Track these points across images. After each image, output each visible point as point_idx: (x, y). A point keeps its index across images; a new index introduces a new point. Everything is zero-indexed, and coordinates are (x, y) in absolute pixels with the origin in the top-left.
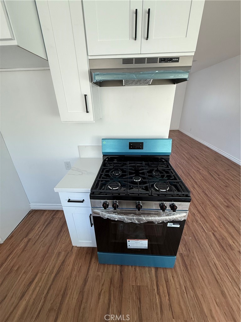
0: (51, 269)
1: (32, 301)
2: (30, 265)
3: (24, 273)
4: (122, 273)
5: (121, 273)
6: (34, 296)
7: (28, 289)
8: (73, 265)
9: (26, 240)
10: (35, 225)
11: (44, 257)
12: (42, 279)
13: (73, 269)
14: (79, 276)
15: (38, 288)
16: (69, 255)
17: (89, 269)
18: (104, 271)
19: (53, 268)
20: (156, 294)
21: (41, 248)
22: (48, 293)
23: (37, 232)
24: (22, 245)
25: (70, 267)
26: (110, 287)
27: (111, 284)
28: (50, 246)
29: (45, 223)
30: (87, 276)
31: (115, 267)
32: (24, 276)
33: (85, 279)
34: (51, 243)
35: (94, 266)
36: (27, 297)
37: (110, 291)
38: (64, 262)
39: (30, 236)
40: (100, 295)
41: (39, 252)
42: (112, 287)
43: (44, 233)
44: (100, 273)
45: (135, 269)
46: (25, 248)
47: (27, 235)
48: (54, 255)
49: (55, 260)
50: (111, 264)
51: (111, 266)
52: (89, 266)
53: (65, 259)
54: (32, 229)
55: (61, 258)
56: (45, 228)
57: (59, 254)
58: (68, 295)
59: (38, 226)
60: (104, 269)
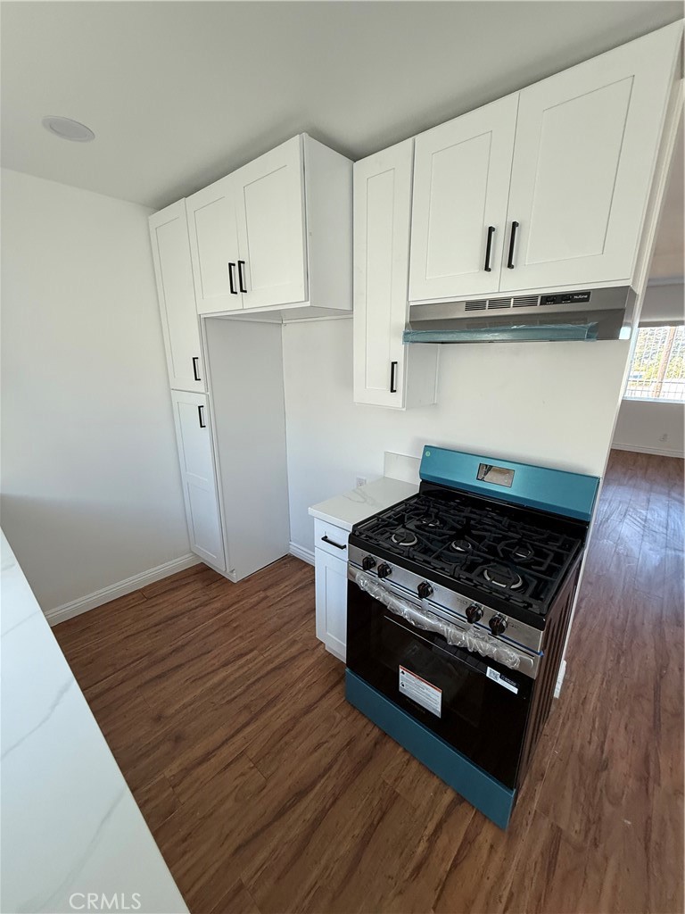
0: (273, 655)
1: (232, 678)
2: (251, 632)
3: (241, 637)
4: (378, 747)
5: (376, 744)
6: (237, 675)
7: (235, 660)
8: (305, 673)
9: (262, 595)
10: (283, 579)
11: (273, 632)
12: (257, 661)
13: (301, 678)
14: (304, 694)
15: (246, 669)
16: (307, 653)
17: (323, 696)
18: (346, 718)
19: (277, 656)
20: (425, 838)
21: (275, 619)
22: (254, 683)
23: (281, 592)
24: (254, 599)
25: (298, 672)
26: (342, 749)
27: (347, 745)
28: (288, 623)
29: (297, 584)
30: (315, 703)
31: (370, 727)
32: (237, 642)
33: (311, 706)
34: (291, 620)
35: (335, 698)
36: (230, 669)
37: (339, 754)
38: (294, 658)
39: (269, 593)
40: (319, 746)
41: (270, 622)
42: (345, 753)
43: (289, 598)
44: (338, 716)
45: (409, 760)
46: (255, 606)
47: (265, 590)
48: (286, 640)
49: (285, 647)
50: (366, 717)
51: (365, 721)
52: (328, 692)
53: (297, 656)
54: (276, 584)
55: (294, 650)
56: (295, 591)
57: (294, 642)
58: (275, 709)
59: (287, 583)
60: (349, 715)
